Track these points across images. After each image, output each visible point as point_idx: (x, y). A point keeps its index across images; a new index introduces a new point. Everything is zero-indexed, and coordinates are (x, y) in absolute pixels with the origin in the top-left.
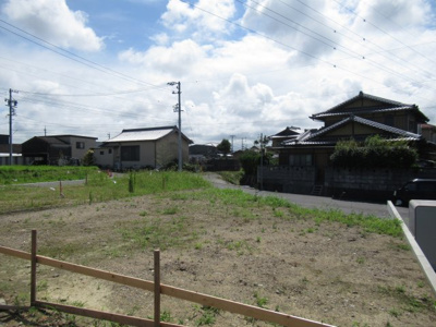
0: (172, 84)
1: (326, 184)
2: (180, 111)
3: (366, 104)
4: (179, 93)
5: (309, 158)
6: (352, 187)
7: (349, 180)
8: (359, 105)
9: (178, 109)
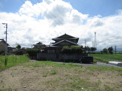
0: (4, 24)
1: (60, 58)
2: (7, 34)
3: (66, 37)
4: (7, 27)
5: (54, 51)
6: (67, 59)
7: (66, 57)
8: (65, 37)
9: (6, 33)
